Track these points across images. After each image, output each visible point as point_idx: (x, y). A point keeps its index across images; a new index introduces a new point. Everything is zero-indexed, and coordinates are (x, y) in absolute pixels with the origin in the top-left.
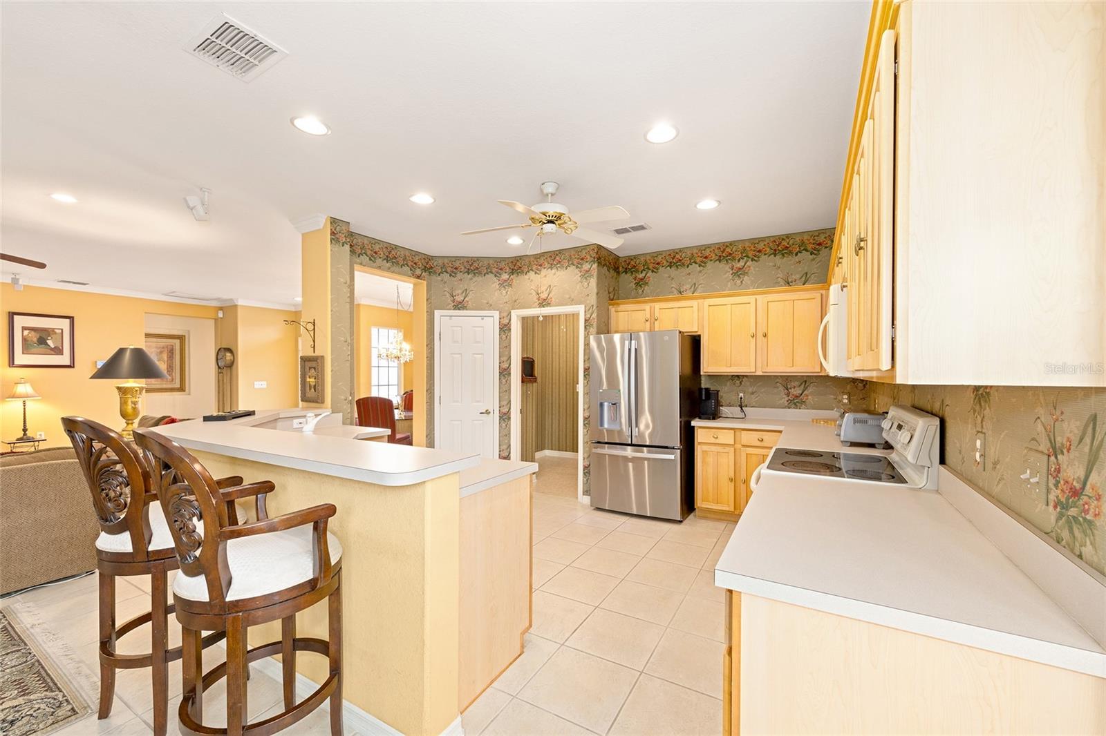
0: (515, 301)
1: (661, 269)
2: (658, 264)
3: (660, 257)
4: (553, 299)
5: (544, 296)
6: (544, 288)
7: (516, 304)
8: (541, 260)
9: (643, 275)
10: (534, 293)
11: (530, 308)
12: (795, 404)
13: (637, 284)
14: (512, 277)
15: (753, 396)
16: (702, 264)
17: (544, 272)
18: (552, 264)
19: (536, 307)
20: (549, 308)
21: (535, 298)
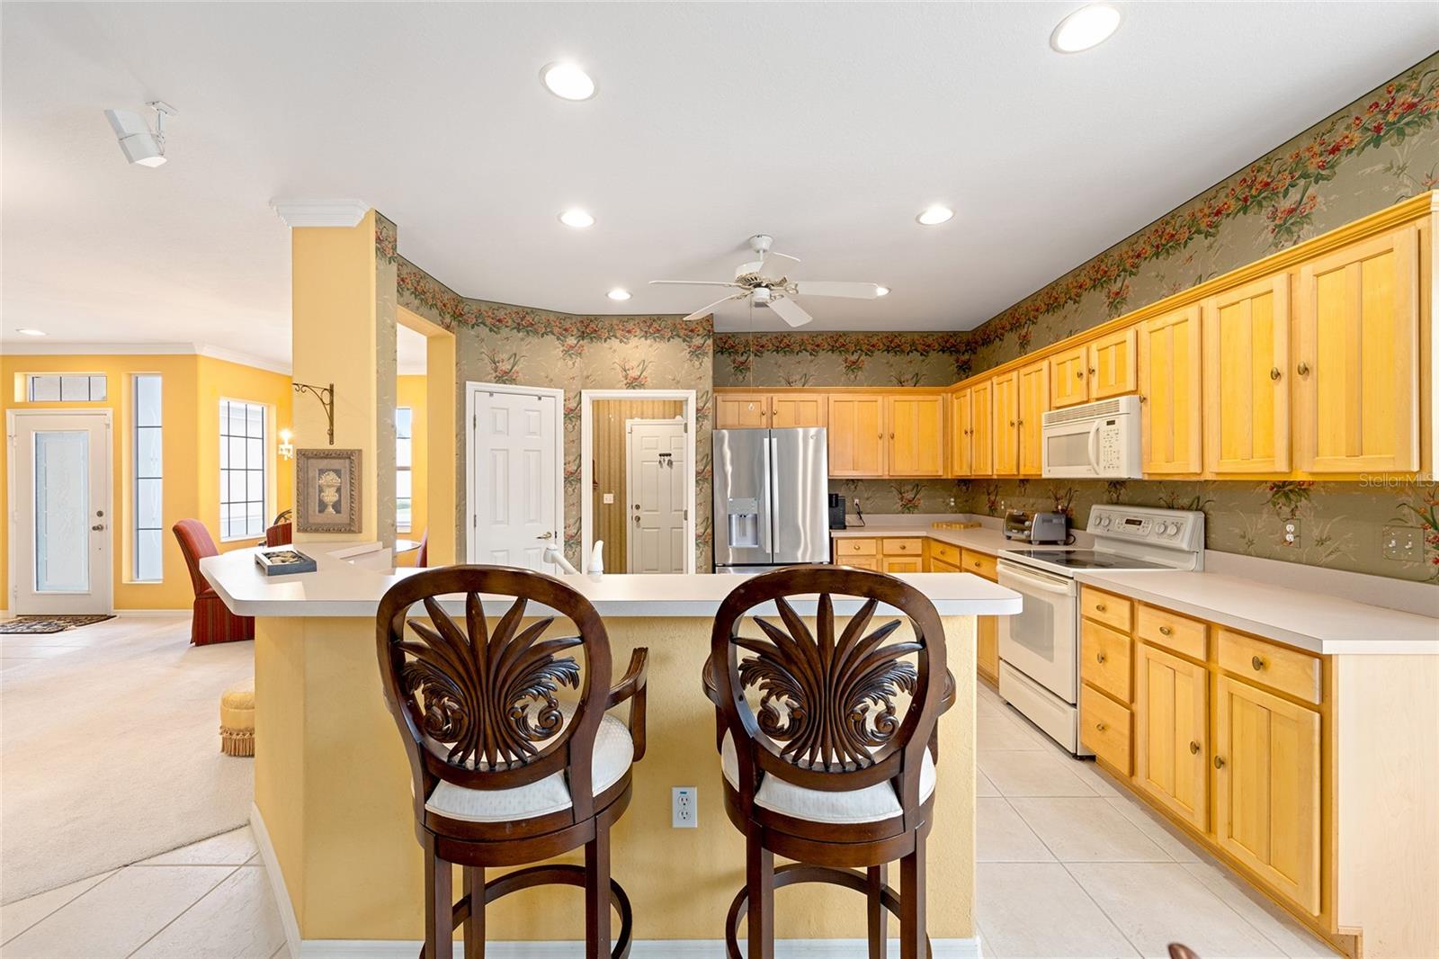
0: (588, 377)
1: (766, 354)
2: (762, 346)
3: (765, 339)
4: (648, 379)
5: (634, 373)
6: (635, 363)
7: (589, 382)
8: (630, 325)
9: (744, 358)
10: (619, 369)
11: (614, 388)
12: (908, 509)
13: (736, 368)
14: (581, 342)
15: (868, 502)
16: (813, 353)
17: (634, 341)
18: (646, 332)
19: (621, 388)
20: (642, 390)
21: (621, 376)
